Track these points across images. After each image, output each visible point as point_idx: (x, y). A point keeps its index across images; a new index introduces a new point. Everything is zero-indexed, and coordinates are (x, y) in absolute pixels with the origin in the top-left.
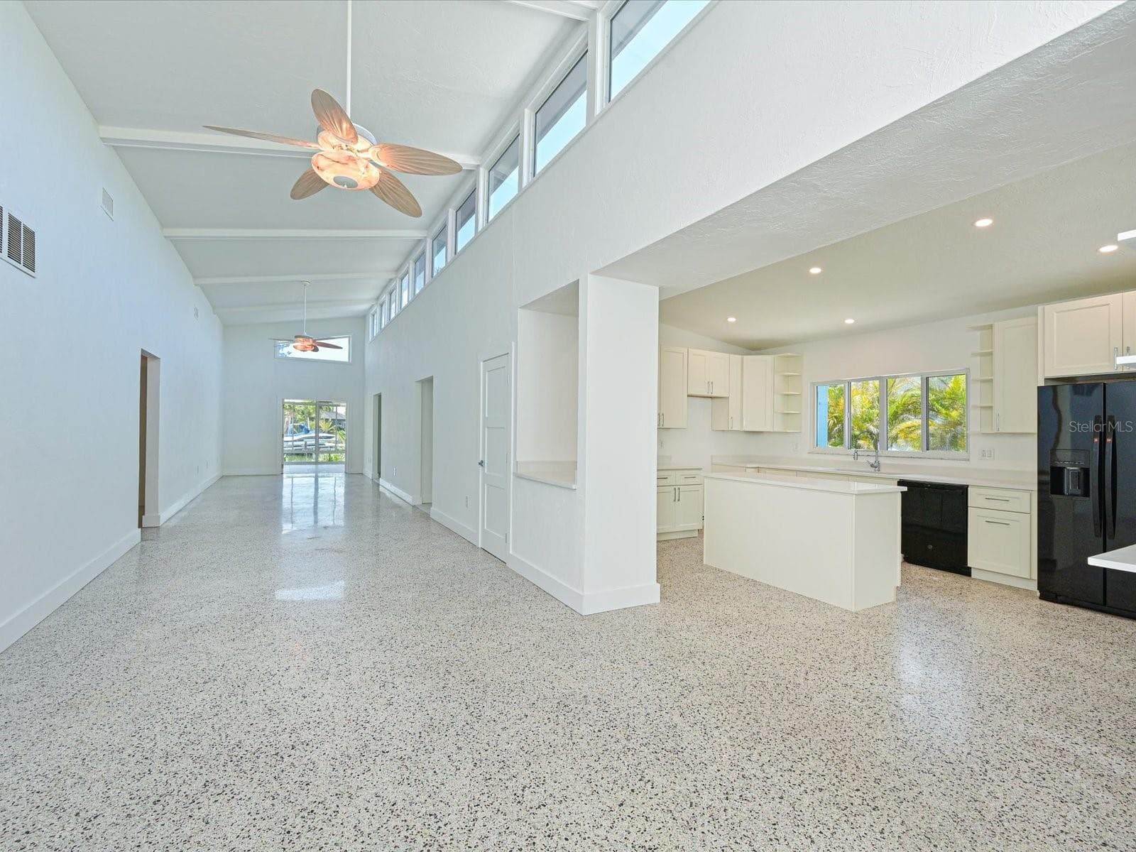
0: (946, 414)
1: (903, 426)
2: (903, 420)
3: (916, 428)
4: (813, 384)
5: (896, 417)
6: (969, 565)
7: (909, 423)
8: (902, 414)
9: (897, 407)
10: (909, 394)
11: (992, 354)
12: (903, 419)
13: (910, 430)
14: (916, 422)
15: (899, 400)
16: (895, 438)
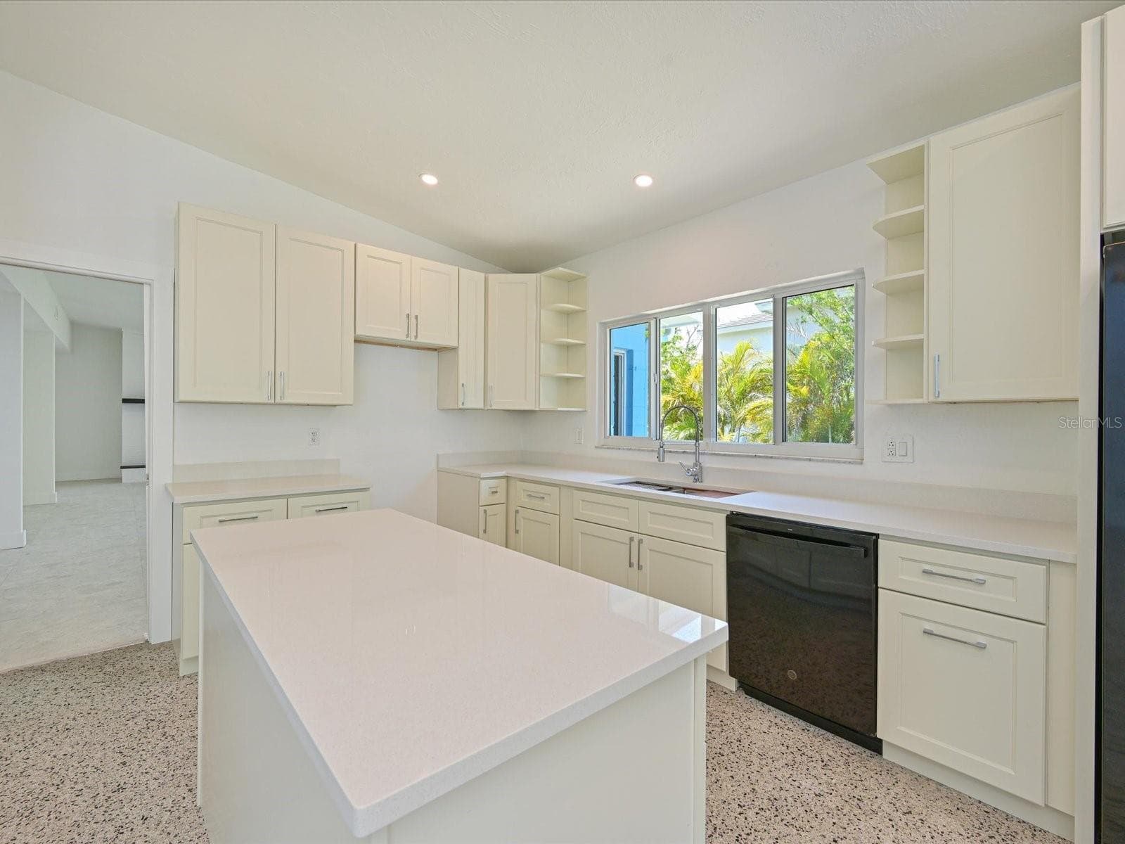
0: (796, 391)
1: (751, 405)
2: (751, 399)
3: (766, 407)
4: (604, 325)
5: (744, 396)
6: (879, 736)
7: (756, 403)
8: (750, 392)
9: (745, 385)
10: (758, 368)
11: (920, 231)
12: (751, 397)
13: (759, 410)
14: (766, 400)
15: (748, 378)
16: (744, 420)
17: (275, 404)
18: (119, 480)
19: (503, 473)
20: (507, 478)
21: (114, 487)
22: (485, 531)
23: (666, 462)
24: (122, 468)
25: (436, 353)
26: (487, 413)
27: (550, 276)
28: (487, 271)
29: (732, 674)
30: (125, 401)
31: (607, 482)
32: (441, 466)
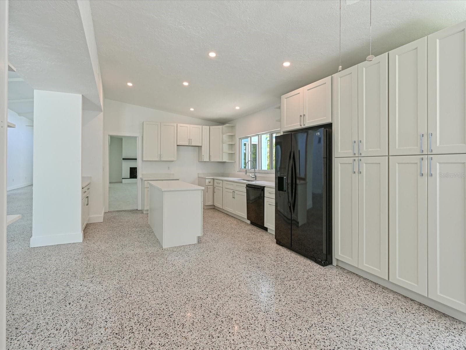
6: (265, 226)
17: (160, 161)
18: (122, 182)
19: (212, 178)
20: (213, 179)
21: (121, 184)
22: (207, 192)
23: (247, 174)
24: (123, 179)
25: (198, 147)
26: (210, 162)
27: (226, 126)
28: (210, 126)
29: (248, 219)
30: (123, 159)
31: (236, 180)
32: (199, 176)
